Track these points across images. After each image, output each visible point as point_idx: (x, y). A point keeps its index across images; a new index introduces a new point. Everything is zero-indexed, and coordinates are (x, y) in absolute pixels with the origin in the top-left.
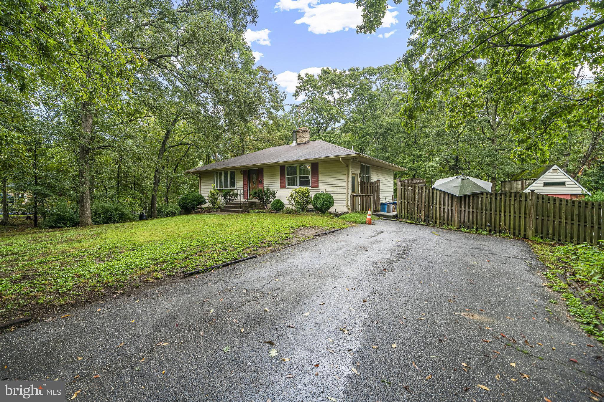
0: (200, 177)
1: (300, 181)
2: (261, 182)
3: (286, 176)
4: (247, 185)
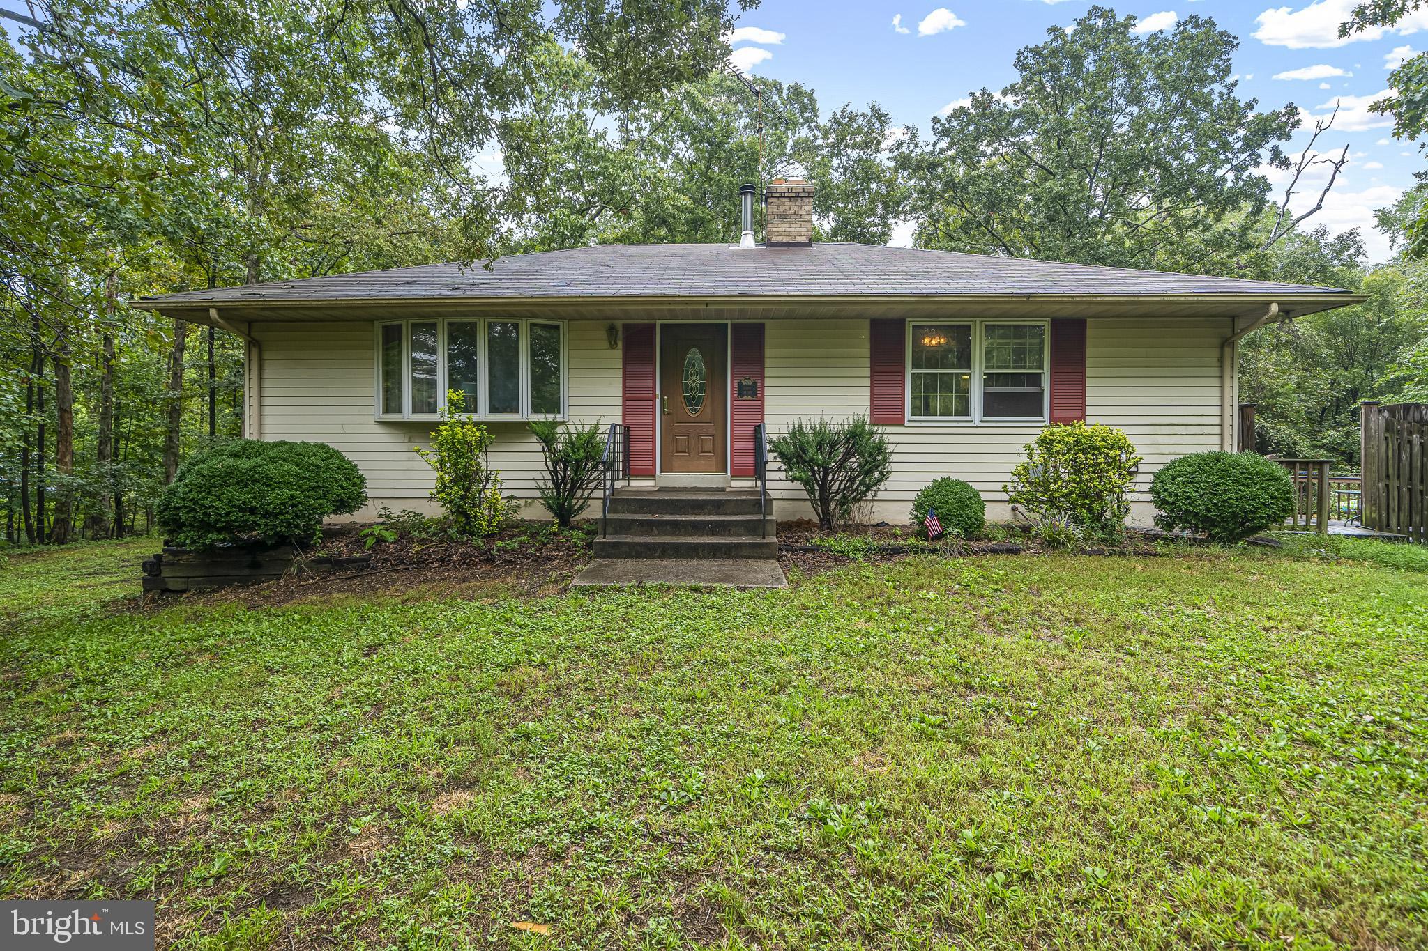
0: (254, 344)
1: (988, 398)
2: (752, 392)
3: (909, 371)
4: (650, 403)
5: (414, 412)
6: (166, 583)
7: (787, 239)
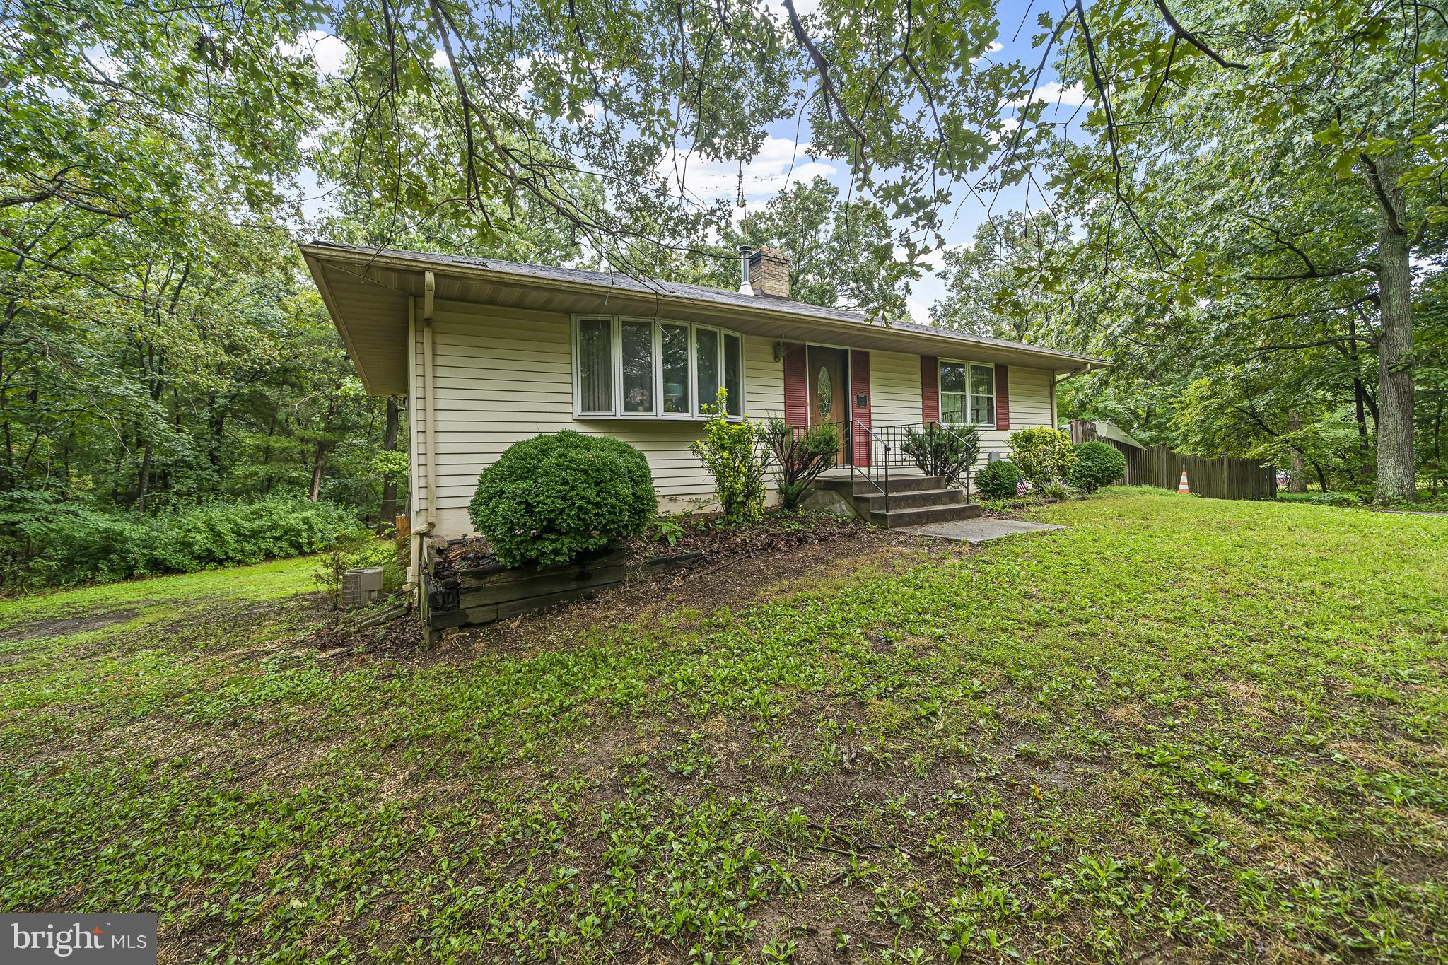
1: (973, 411)
2: (865, 402)
3: (940, 392)
4: (802, 409)
5: (626, 410)
6: (467, 616)
7: (774, 293)
